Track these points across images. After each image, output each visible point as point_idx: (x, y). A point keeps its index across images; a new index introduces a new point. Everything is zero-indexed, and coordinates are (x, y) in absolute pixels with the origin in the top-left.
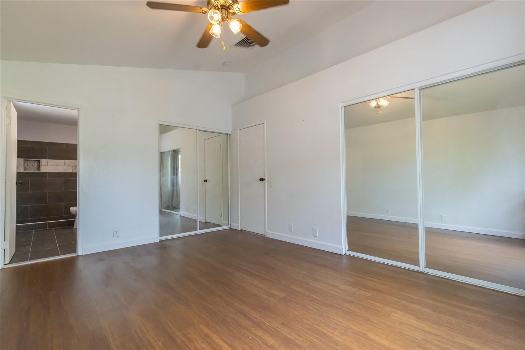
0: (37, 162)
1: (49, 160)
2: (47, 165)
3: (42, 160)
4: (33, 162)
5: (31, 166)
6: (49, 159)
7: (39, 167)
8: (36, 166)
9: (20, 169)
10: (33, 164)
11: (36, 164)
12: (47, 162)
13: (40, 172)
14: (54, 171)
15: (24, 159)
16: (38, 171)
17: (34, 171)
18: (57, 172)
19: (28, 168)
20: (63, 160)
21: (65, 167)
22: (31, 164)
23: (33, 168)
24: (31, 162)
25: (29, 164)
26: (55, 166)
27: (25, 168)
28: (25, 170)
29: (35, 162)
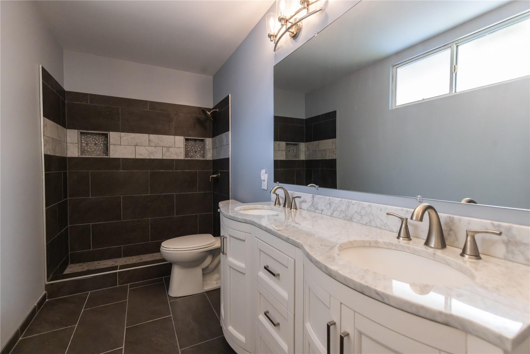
0: (104, 137)
1: (123, 134)
2: (119, 143)
3: (111, 133)
4: (97, 138)
5: (93, 145)
6: (122, 132)
7: (106, 149)
8: (102, 145)
9: (73, 152)
10: (97, 141)
11: (100, 142)
12: (119, 138)
13: (109, 157)
14: (133, 157)
15: (80, 132)
16: (105, 155)
17: (99, 155)
18: (137, 158)
19: (89, 149)
20: (147, 135)
21: (150, 149)
22: (92, 142)
23: (96, 150)
24: (92, 137)
25: (89, 142)
26: (134, 147)
27: (82, 150)
28: (83, 154)
29: (100, 138)
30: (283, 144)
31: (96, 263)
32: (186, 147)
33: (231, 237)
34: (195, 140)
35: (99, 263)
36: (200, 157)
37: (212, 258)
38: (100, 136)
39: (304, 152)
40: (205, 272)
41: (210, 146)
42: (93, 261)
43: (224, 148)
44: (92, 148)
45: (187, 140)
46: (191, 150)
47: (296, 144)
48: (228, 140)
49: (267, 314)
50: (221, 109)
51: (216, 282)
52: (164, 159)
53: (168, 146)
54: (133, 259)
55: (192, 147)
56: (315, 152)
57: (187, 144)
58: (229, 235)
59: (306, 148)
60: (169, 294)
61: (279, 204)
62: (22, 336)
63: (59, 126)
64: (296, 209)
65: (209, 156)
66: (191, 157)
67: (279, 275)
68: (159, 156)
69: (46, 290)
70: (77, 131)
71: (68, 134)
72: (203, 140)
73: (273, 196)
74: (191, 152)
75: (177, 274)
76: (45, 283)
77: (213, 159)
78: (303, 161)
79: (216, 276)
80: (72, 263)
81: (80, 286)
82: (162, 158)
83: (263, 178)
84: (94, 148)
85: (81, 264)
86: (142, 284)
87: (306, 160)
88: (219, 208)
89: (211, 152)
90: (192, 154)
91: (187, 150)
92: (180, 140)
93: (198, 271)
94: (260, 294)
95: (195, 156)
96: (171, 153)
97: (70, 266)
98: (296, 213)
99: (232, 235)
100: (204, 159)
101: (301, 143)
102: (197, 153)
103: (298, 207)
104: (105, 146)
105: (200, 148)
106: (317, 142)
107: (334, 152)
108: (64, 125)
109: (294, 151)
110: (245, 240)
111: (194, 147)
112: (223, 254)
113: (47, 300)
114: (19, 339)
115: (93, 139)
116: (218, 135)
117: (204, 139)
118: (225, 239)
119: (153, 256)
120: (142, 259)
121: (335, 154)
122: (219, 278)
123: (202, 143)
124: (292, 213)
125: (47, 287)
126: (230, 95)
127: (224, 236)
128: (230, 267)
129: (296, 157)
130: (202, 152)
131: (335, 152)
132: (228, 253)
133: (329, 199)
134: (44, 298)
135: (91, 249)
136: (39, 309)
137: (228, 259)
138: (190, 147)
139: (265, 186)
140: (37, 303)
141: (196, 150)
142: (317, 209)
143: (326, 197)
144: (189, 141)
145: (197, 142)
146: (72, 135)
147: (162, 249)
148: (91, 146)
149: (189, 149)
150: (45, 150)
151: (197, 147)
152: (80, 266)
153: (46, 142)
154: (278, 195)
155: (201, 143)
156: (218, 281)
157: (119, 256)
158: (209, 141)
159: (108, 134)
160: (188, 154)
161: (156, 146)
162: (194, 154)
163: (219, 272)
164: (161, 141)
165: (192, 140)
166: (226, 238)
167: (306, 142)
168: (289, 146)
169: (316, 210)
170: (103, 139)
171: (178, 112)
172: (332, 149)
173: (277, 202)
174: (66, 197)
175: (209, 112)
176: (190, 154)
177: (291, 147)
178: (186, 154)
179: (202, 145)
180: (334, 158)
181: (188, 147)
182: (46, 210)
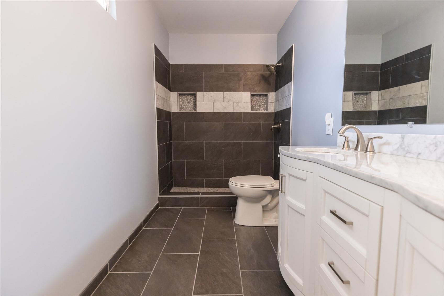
0: (193, 97)
1: (205, 93)
2: (203, 101)
4: (189, 97)
5: (186, 103)
6: (205, 91)
7: (195, 107)
8: (192, 103)
9: (175, 109)
10: (189, 100)
11: (191, 101)
12: (203, 97)
13: (196, 111)
14: (212, 111)
15: (179, 93)
16: (194, 110)
17: (191, 110)
18: (215, 112)
19: (184, 106)
20: (222, 93)
21: (224, 104)
22: (186, 101)
23: (189, 106)
24: (186, 97)
25: (184, 101)
26: (213, 103)
27: (180, 107)
28: (181, 110)
29: (191, 97)
30: (350, 94)
31: (188, 188)
32: (252, 102)
33: (290, 176)
34: (260, 95)
35: (190, 189)
36: (264, 110)
37: (271, 198)
38: (191, 96)
39: (377, 102)
40: (265, 209)
41: (273, 100)
42: (187, 187)
43: (285, 99)
44: (186, 105)
45: (253, 95)
46: (256, 104)
47: (367, 94)
48: (290, 91)
49: (332, 265)
50: (284, 62)
51: (274, 220)
52: (234, 113)
53: (238, 102)
54: (211, 190)
55: (257, 102)
56: (393, 100)
57: (253, 99)
58: (288, 173)
59: (380, 97)
60: (235, 221)
61: (349, 148)
62: (144, 227)
63: (166, 89)
64: (373, 152)
65: (272, 109)
66: (256, 111)
67: (351, 223)
68: (230, 110)
69: (159, 201)
70: (177, 93)
71: (172, 96)
72: (266, 95)
73: (341, 140)
74: (256, 106)
75: (241, 206)
76: (158, 196)
77: (275, 112)
78: (375, 112)
79: (274, 215)
80: (175, 186)
81: (177, 202)
82: (233, 112)
83: (327, 122)
84: (187, 105)
85: (180, 188)
86: (216, 209)
87: (378, 111)
88: (279, 154)
89: (274, 105)
90: (257, 108)
91: (253, 104)
92: (247, 96)
93: (259, 207)
94: (323, 240)
95: (259, 110)
96: (240, 108)
97: (174, 188)
98: (373, 157)
99: (291, 173)
100: (267, 112)
101: (373, 92)
102: (261, 107)
103: (376, 150)
104: (194, 104)
105: (264, 102)
106: (397, 88)
107: (423, 97)
108: (169, 89)
109: (363, 102)
110: (306, 180)
111: (259, 102)
112: (281, 192)
113: (159, 208)
114: (142, 228)
115: (187, 99)
116: (280, 88)
117: (268, 94)
118: (284, 178)
119: (225, 190)
120: (218, 191)
121: (425, 99)
122: (277, 218)
123: (266, 98)
124: (366, 158)
125: (160, 199)
126: (294, 45)
127: (283, 175)
128: (288, 206)
129: (366, 108)
130: (266, 106)
131: (425, 97)
132: (287, 192)
133: (435, 138)
134: (157, 206)
135: (185, 178)
136: (154, 212)
137: (286, 198)
138: (256, 102)
139: (329, 130)
140: (153, 207)
141: (260, 104)
142: (409, 152)
143: (429, 136)
144: (255, 97)
145: (262, 97)
146: (174, 96)
147: (230, 184)
148: (186, 104)
149: (254, 103)
150: (157, 105)
151: (261, 101)
152: (179, 189)
153: (158, 99)
154: (348, 137)
155: (264, 97)
156: (277, 220)
157: (202, 186)
158: (272, 95)
159: (196, 94)
160: (253, 108)
161: (228, 102)
162: (259, 107)
163: (277, 212)
164: (232, 97)
165: (257, 96)
166: (285, 176)
167: (380, 90)
168: (357, 96)
169: (406, 153)
170: (193, 98)
171: (246, 72)
172: (421, 94)
173: (346, 145)
174: (171, 140)
175: (273, 67)
176: (255, 108)
177: (360, 97)
178: (252, 108)
179: (266, 99)
180: (424, 104)
181: (254, 102)
182: (158, 146)
